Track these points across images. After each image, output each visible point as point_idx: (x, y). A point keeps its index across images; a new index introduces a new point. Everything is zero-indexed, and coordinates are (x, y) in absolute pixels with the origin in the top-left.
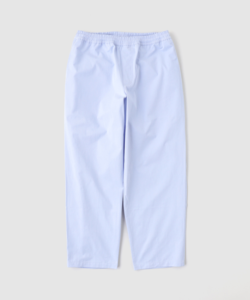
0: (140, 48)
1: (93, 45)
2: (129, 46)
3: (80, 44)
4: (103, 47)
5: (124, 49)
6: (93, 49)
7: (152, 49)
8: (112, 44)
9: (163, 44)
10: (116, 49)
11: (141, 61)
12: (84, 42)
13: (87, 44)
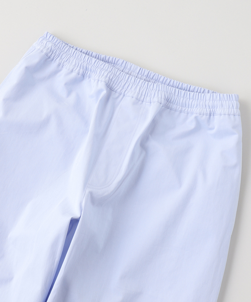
0: (160, 114)
1: (64, 71)
2: (138, 101)
3: (36, 60)
4: (85, 82)
5: (125, 103)
6: (61, 80)
7: (190, 125)
8: (102, 85)
9: (216, 121)
10: (107, 98)
11: (153, 144)
12: (47, 59)
13: (53, 66)
